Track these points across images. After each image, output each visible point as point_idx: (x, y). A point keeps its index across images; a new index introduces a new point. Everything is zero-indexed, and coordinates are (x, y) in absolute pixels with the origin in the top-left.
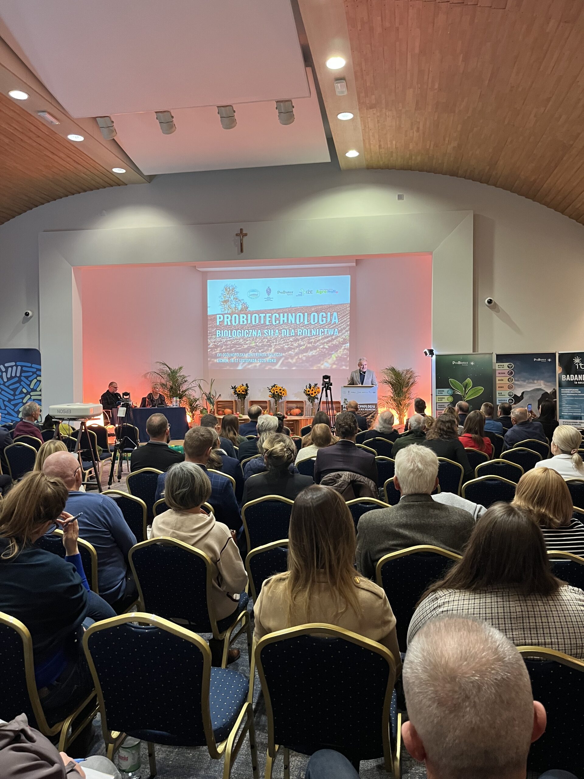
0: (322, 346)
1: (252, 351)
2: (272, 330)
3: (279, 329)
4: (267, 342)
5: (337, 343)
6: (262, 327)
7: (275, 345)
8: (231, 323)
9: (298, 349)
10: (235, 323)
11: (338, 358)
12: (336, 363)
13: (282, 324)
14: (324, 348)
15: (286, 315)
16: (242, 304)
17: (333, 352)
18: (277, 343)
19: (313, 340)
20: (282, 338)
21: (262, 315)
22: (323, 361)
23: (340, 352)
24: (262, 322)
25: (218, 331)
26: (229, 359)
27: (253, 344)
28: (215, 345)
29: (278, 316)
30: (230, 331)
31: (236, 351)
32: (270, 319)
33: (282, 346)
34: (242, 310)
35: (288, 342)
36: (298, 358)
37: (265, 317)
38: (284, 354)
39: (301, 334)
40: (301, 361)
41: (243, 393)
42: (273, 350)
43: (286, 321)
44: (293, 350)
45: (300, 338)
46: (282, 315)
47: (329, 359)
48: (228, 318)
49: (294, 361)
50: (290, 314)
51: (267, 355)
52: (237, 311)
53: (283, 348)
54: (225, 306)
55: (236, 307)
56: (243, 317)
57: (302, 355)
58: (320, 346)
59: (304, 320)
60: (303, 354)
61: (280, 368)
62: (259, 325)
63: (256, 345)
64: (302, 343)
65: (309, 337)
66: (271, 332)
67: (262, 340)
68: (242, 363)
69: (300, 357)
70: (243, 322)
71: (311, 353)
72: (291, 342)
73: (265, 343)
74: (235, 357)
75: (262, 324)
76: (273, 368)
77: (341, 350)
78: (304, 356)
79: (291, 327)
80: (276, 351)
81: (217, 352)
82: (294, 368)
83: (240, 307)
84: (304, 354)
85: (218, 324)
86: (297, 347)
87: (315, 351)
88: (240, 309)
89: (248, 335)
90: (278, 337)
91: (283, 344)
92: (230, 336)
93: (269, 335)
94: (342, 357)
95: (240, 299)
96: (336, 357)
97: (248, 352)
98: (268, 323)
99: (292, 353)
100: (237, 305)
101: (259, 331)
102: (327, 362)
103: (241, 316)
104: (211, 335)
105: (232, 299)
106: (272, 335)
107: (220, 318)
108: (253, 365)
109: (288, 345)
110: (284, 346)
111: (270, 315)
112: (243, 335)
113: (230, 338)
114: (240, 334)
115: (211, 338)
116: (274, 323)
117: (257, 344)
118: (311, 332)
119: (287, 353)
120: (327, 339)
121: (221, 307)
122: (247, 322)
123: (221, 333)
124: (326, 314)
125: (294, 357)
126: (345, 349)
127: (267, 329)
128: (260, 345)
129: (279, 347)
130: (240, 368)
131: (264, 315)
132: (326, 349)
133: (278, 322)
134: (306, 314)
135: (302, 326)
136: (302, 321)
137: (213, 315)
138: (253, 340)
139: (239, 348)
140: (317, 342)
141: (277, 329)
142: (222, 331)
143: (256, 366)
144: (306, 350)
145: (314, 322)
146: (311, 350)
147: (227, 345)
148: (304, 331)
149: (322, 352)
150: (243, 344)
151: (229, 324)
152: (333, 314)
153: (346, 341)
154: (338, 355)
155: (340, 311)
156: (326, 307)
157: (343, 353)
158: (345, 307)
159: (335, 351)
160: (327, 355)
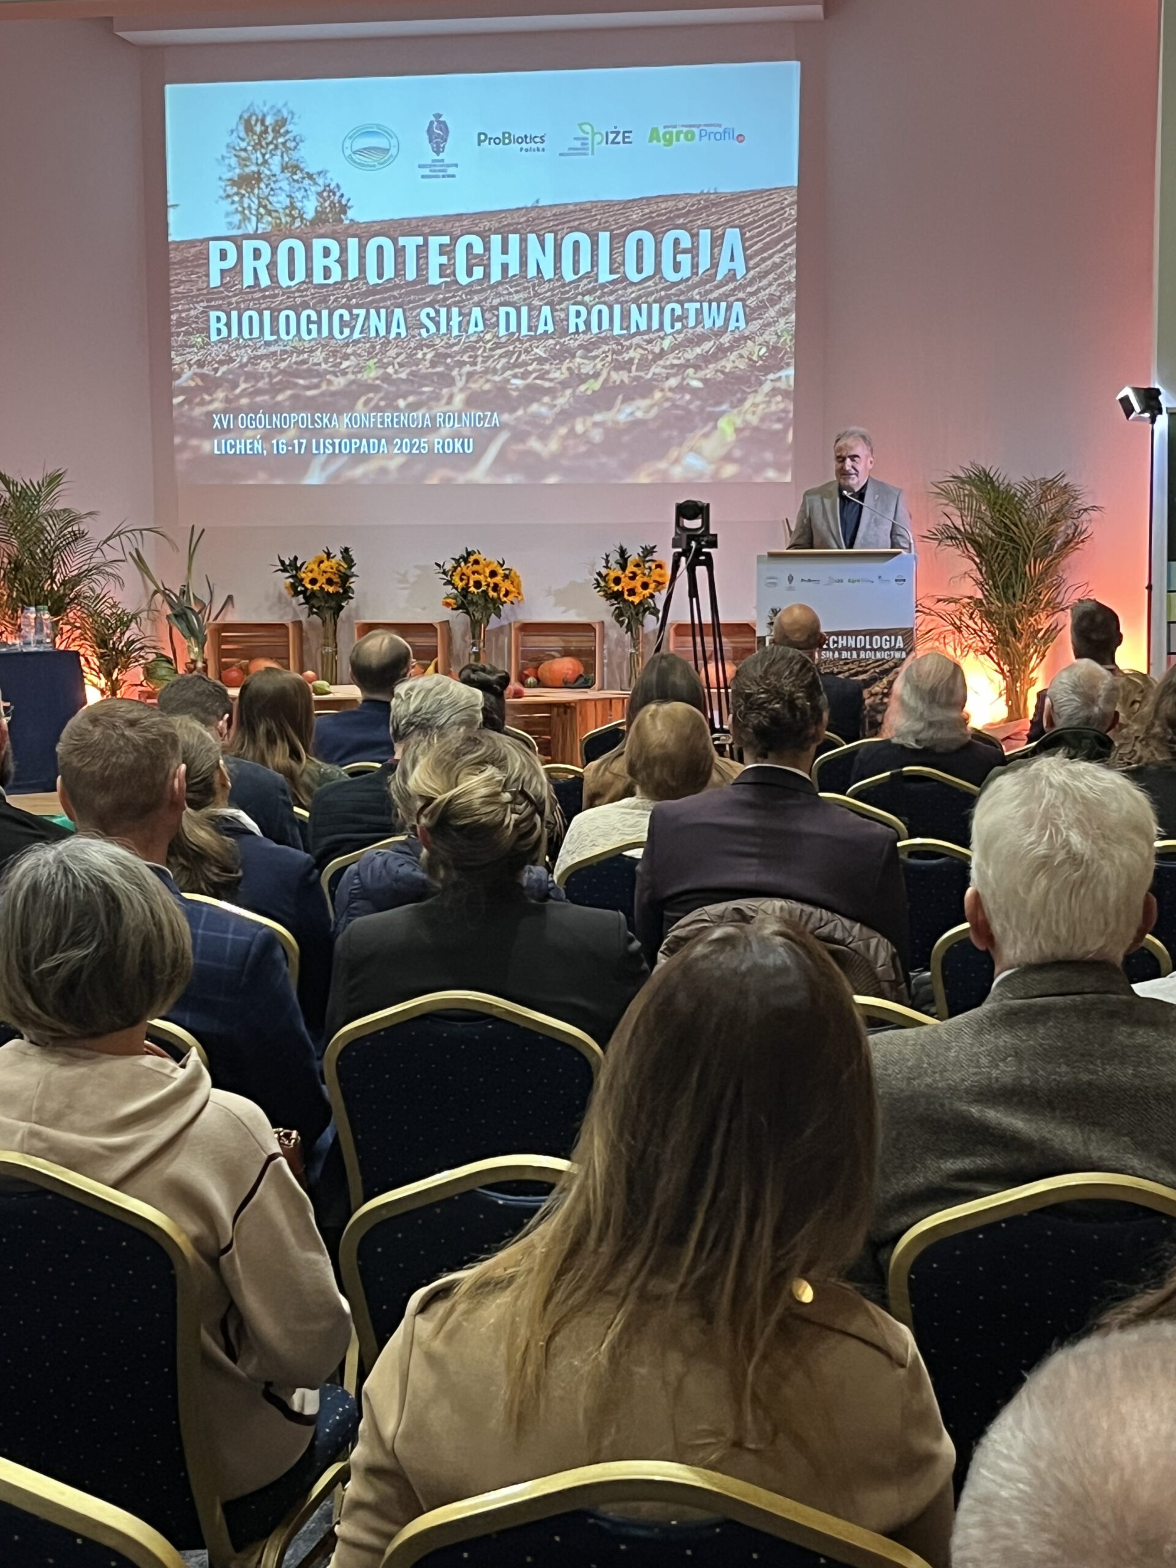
0: (673, 382)
1: (366, 404)
2: (455, 311)
3: (487, 305)
4: (433, 364)
5: (742, 365)
6: (408, 294)
7: (470, 375)
8: (273, 277)
9: (568, 392)
10: (292, 277)
11: (747, 433)
12: (737, 453)
13: (499, 283)
14: (682, 388)
15: (514, 239)
16: (320, 194)
17: (724, 407)
18: (478, 368)
19: (635, 354)
20: (498, 346)
21: (411, 243)
22: (680, 445)
23: (755, 405)
24: (411, 274)
25: (213, 314)
26: (266, 437)
27: (373, 374)
28: (203, 377)
29: (478, 248)
30: (267, 314)
31: (299, 404)
32: (444, 260)
33: (497, 378)
34: (320, 218)
35: (525, 364)
36: (572, 431)
37: (422, 251)
38: (506, 417)
39: (582, 328)
40: (582, 449)
41: (331, 589)
42: (459, 399)
43: (514, 270)
44: (546, 399)
45: (580, 346)
46: (496, 240)
47: (706, 436)
48: (257, 254)
49: (554, 445)
50: (532, 238)
51: (433, 419)
52: (298, 223)
53: (502, 389)
54: (246, 201)
55: (292, 206)
56: (327, 252)
57: (589, 421)
58: (667, 378)
59: (594, 263)
60: (590, 414)
61: (488, 480)
62: (398, 287)
63: (386, 378)
64: (588, 368)
65: (617, 339)
66: (449, 319)
67: (410, 356)
68: (323, 458)
69: (579, 428)
70: (327, 272)
71: (628, 409)
72: (541, 360)
73: (424, 368)
74: (292, 432)
75: (408, 284)
76: (461, 479)
77: (759, 398)
78: (596, 424)
79: (536, 295)
80: (472, 401)
81: (211, 408)
82: (552, 480)
83: (310, 208)
84: (598, 418)
85: (215, 281)
86: (564, 385)
87: (646, 402)
88: (310, 214)
89: (347, 331)
90: (480, 339)
91: (505, 369)
92: (268, 337)
93: (443, 329)
94: (765, 426)
95: (312, 169)
96: (738, 431)
97: (351, 408)
98: (434, 279)
99: (544, 410)
100: (299, 195)
101: (398, 313)
102: (697, 451)
103: (318, 244)
104: (187, 333)
105: (275, 167)
106: (455, 332)
107: (223, 255)
108: (372, 466)
109: (524, 376)
110: (507, 381)
111: (446, 240)
112: (325, 332)
113: (268, 344)
114: (314, 327)
115: (185, 345)
116: (463, 279)
117: (390, 370)
118: (626, 316)
119: (520, 412)
120: (698, 350)
121: (226, 206)
122: (345, 273)
123: (228, 325)
124: (694, 236)
125: (552, 428)
126: (775, 391)
127: (431, 304)
128: (403, 376)
129: (487, 387)
130: (314, 477)
131: (420, 240)
132: (694, 391)
133: (478, 272)
134: (604, 237)
135: (589, 292)
136: (585, 266)
137: (192, 243)
138: (371, 354)
139: (308, 388)
140: (654, 361)
141: (478, 304)
142: (234, 314)
143: (383, 471)
144: (606, 398)
145: (640, 271)
146: (627, 399)
147: (255, 377)
148: (595, 311)
149: (675, 406)
150: (327, 372)
151: (265, 281)
152: (724, 234)
153: (782, 358)
154: (744, 421)
155: (755, 222)
156: (693, 205)
157: (767, 410)
158: (778, 206)
159: (732, 402)
160: (697, 419)
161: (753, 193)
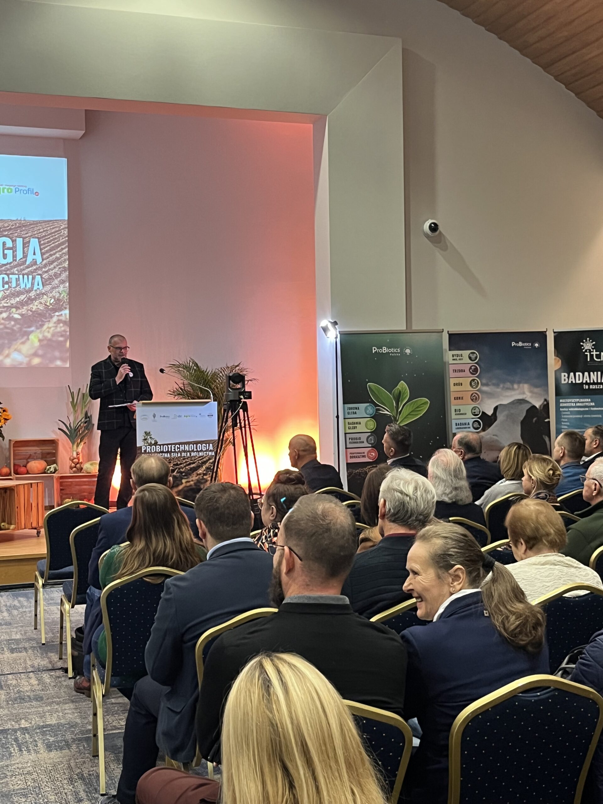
0: (4, 315)
5: (41, 308)
11: (45, 342)
12: (40, 352)
14: (9, 318)
17: (33, 329)
22: (9, 348)
23: (49, 328)
47: (23, 343)
58: (1, 313)
77: (51, 325)
94: (54, 339)
96: (40, 341)
102: (19, 351)
120: (18, 299)
124: (14, 241)
126: (59, 321)
149: (6, 328)
152: (29, 242)
153: (62, 305)
154: (44, 336)
155: (46, 236)
156: (12, 226)
157: (56, 330)
158: (57, 229)
159: (37, 326)
160: (18, 335)
161: (45, 222)
